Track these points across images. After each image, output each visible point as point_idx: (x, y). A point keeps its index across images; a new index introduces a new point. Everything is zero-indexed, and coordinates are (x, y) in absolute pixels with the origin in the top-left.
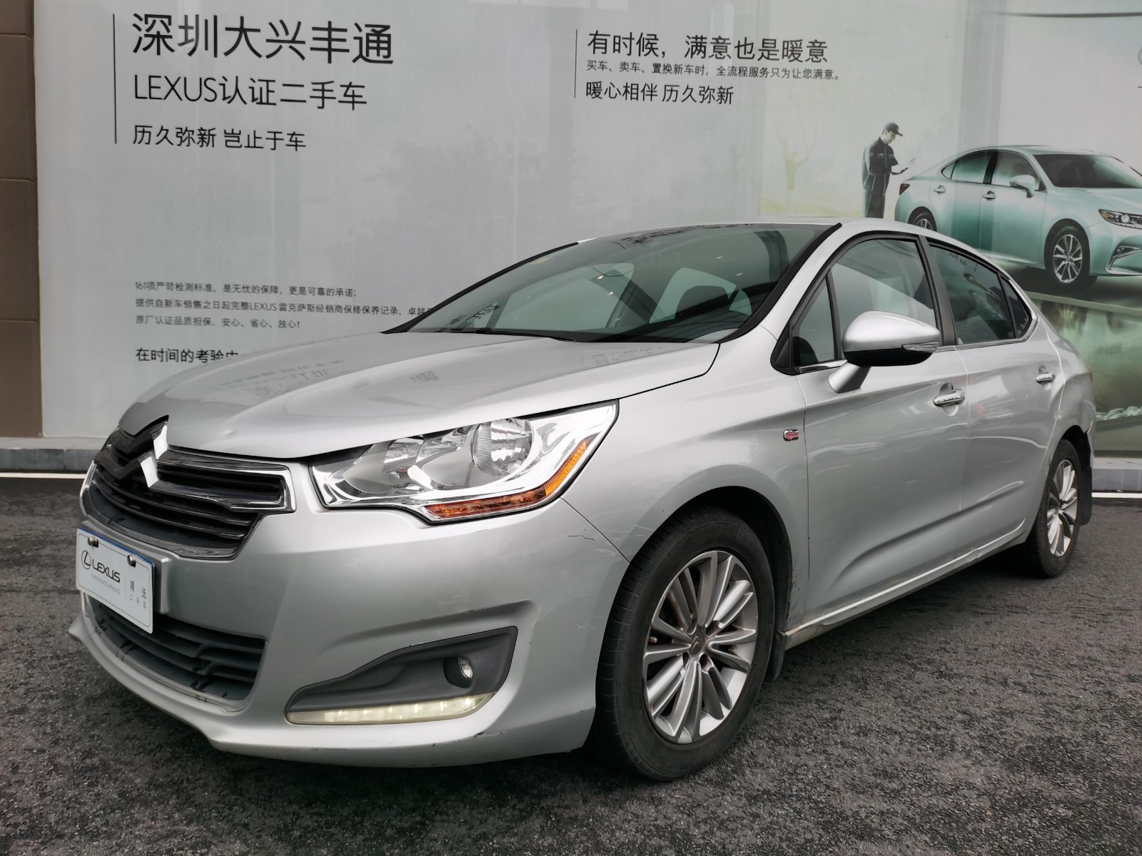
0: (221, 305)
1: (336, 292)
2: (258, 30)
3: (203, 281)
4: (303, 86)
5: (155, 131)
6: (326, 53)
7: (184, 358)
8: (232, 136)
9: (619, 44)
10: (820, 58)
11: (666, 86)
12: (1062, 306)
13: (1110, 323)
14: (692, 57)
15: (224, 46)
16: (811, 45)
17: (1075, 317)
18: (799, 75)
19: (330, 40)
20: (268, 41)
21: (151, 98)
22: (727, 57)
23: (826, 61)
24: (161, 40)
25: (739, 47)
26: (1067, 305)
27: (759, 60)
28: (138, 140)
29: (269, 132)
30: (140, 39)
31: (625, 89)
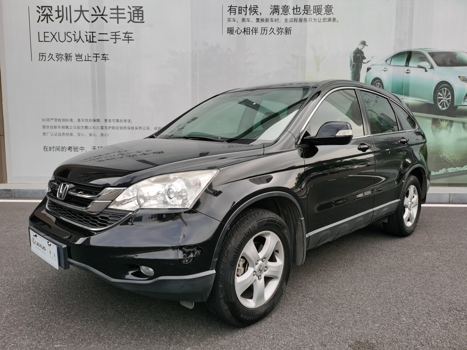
0: (77, 128)
1: (123, 121)
2: (88, 11)
3: (69, 118)
4: (107, 34)
5: (47, 55)
6: (117, 19)
7: (62, 150)
8: (79, 56)
9: (241, 10)
10: (330, 13)
11: (262, 28)
12: (441, 120)
13: (464, 127)
14: (273, 15)
15: (74, 19)
16: (326, 7)
17: (448, 125)
18: (321, 21)
19: (118, 14)
20: (92, 15)
21: (45, 41)
22: (288, 14)
23: (333, 14)
24: (48, 16)
25: (294, 9)
26: (444, 120)
27: (303, 15)
28: (41, 59)
29: (94, 54)
30: (40, 16)
31: (244, 30)
